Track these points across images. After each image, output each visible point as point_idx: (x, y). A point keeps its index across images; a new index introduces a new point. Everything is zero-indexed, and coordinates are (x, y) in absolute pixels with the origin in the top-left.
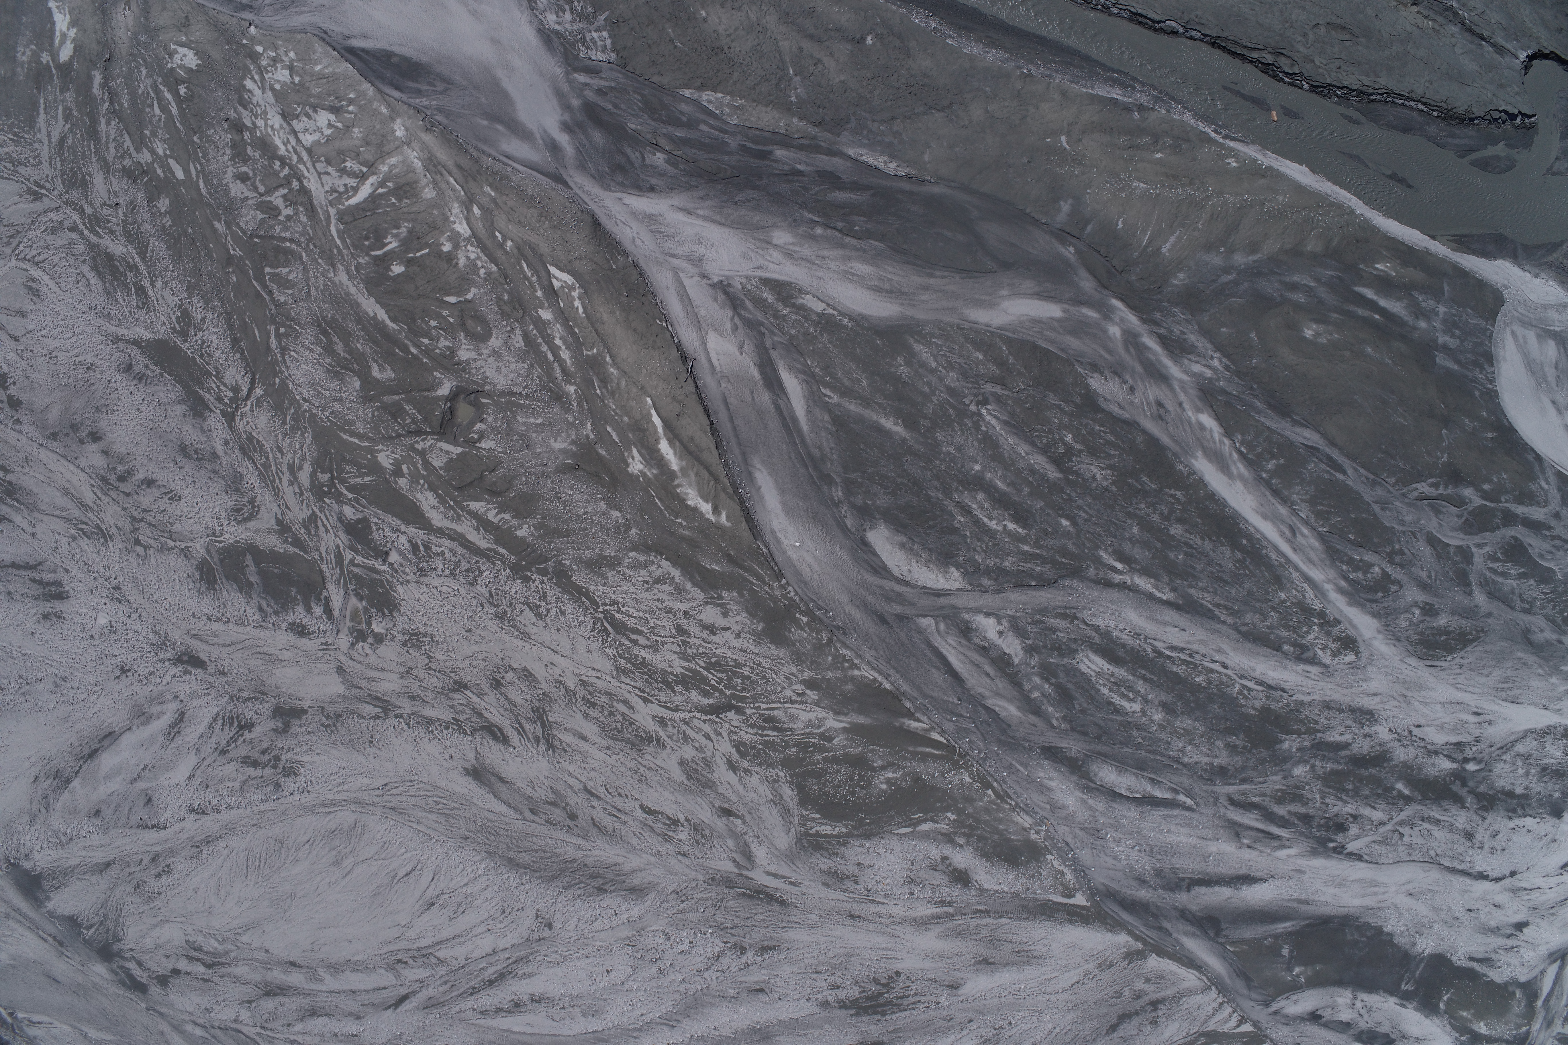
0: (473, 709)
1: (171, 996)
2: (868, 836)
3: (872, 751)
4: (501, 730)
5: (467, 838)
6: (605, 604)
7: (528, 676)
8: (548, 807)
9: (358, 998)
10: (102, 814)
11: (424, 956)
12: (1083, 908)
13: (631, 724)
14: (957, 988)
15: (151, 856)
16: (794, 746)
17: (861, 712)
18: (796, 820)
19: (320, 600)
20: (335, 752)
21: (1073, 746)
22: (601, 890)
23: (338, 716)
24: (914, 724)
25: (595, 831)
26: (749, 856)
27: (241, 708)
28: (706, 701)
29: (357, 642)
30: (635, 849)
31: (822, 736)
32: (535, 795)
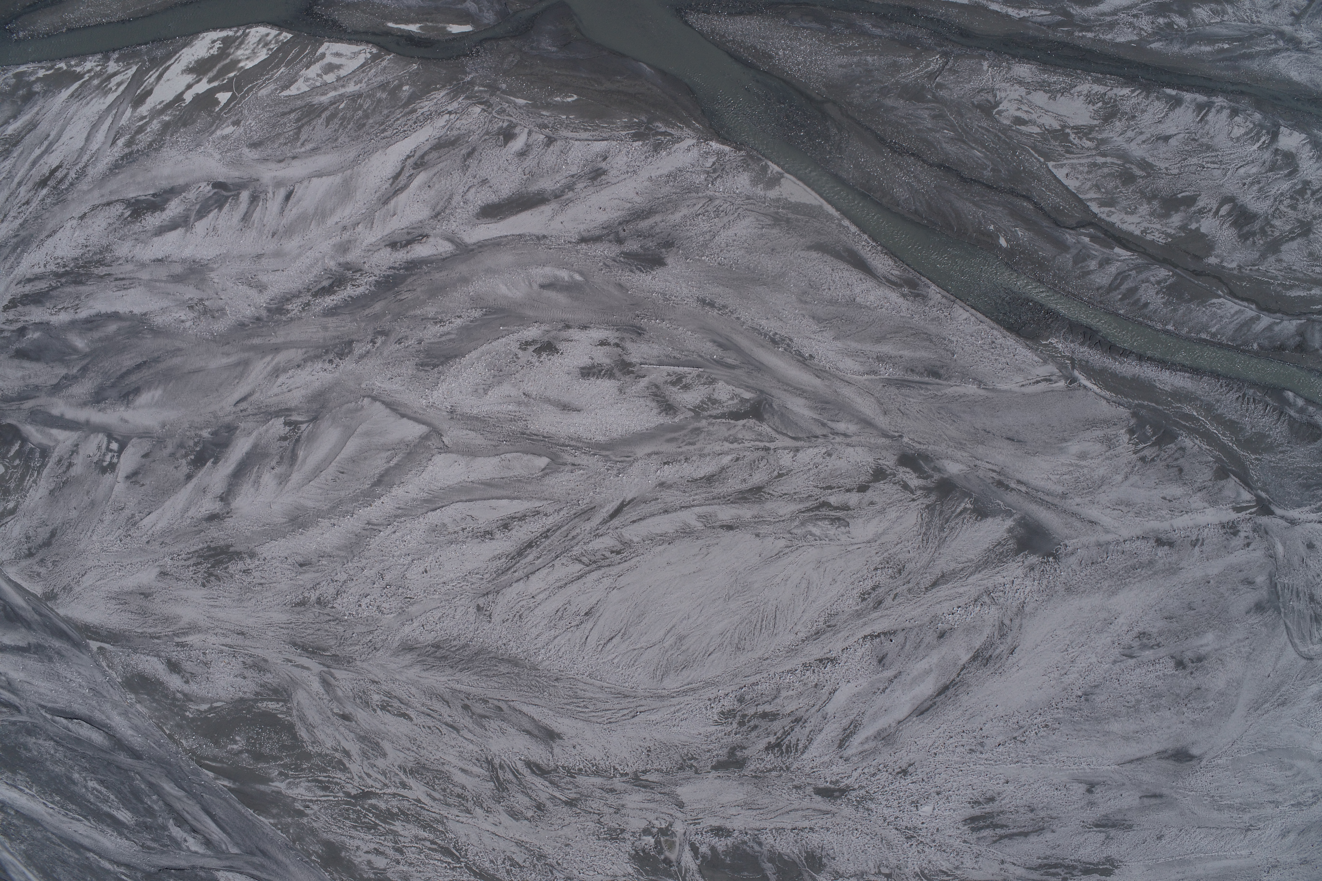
0: (558, 787)
1: (871, 460)
2: (242, 700)
3: (251, 765)
4: (533, 772)
5: (557, 680)
6: (460, 868)
7: (514, 815)
8: (488, 714)
9: (660, 506)
10: (936, 635)
11: (595, 562)
12: (90, 638)
13: (428, 783)
14: (161, 573)
15: (883, 605)
16: (305, 769)
17: (263, 793)
18: (295, 712)
19: (702, 857)
20: (683, 738)
21: (123, 758)
22: (437, 646)
23: (681, 768)
24: (226, 783)
25: (447, 697)
26: (325, 683)
27: (778, 762)
28: (373, 801)
29: (667, 828)
30: (412, 684)
31: (287, 776)
32: (500, 723)
